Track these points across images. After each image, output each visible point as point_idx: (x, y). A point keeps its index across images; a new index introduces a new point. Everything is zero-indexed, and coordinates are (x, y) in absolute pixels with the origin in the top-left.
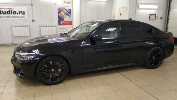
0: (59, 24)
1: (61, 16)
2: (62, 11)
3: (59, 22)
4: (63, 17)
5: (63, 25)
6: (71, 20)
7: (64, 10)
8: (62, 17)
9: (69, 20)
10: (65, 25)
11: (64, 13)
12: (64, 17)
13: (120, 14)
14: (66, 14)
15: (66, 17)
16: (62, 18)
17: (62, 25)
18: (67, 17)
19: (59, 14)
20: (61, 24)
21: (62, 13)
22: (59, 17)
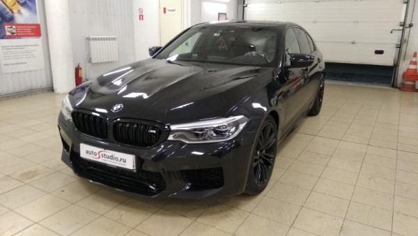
0: (3, 36)
1: (5, 9)
4: (12, 12)
5: (12, 36)
6: (35, 23)
8: (8, 10)
9: (31, 22)
10: (19, 37)
12: (15, 11)
13: (165, 9)
14: (18, 2)
15: (19, 12)
16: (8, 16)
17: (9, 37)
18: (24, 11)
20: (8, 34)
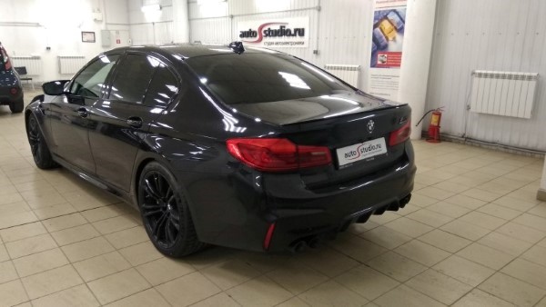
0: (374, 65)
1: (381, 37)
2: (386, 17)
3: (374, 54)
4: (388, 40)
5: (383, 65)
7: (392, 16)
8: (384, 38)
10: (388, 66)
11: (392, 24)
12: (390, 39)
14: (396, 28)
15: (394, 39)
16: (382, 44)
17: (380, 66)
18: (399, 38)
19: (378, 29)
20: (379, 62)
21: (386, 24)
22: (375, 39)
